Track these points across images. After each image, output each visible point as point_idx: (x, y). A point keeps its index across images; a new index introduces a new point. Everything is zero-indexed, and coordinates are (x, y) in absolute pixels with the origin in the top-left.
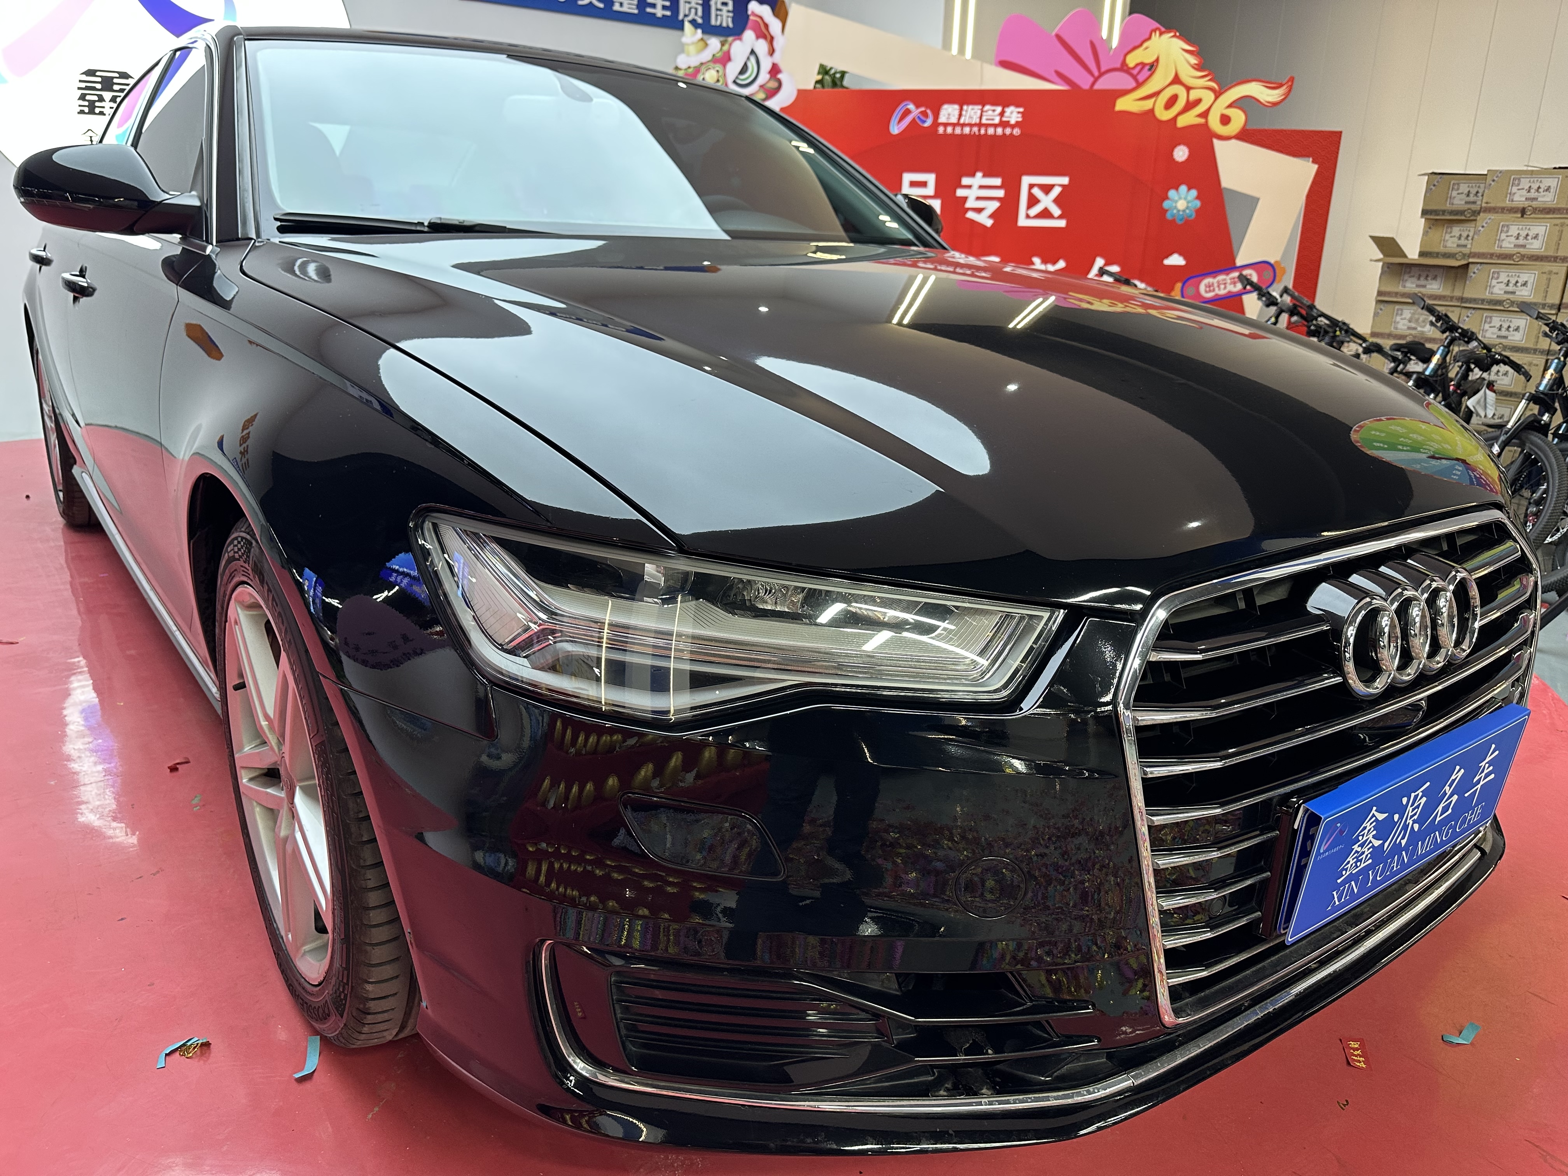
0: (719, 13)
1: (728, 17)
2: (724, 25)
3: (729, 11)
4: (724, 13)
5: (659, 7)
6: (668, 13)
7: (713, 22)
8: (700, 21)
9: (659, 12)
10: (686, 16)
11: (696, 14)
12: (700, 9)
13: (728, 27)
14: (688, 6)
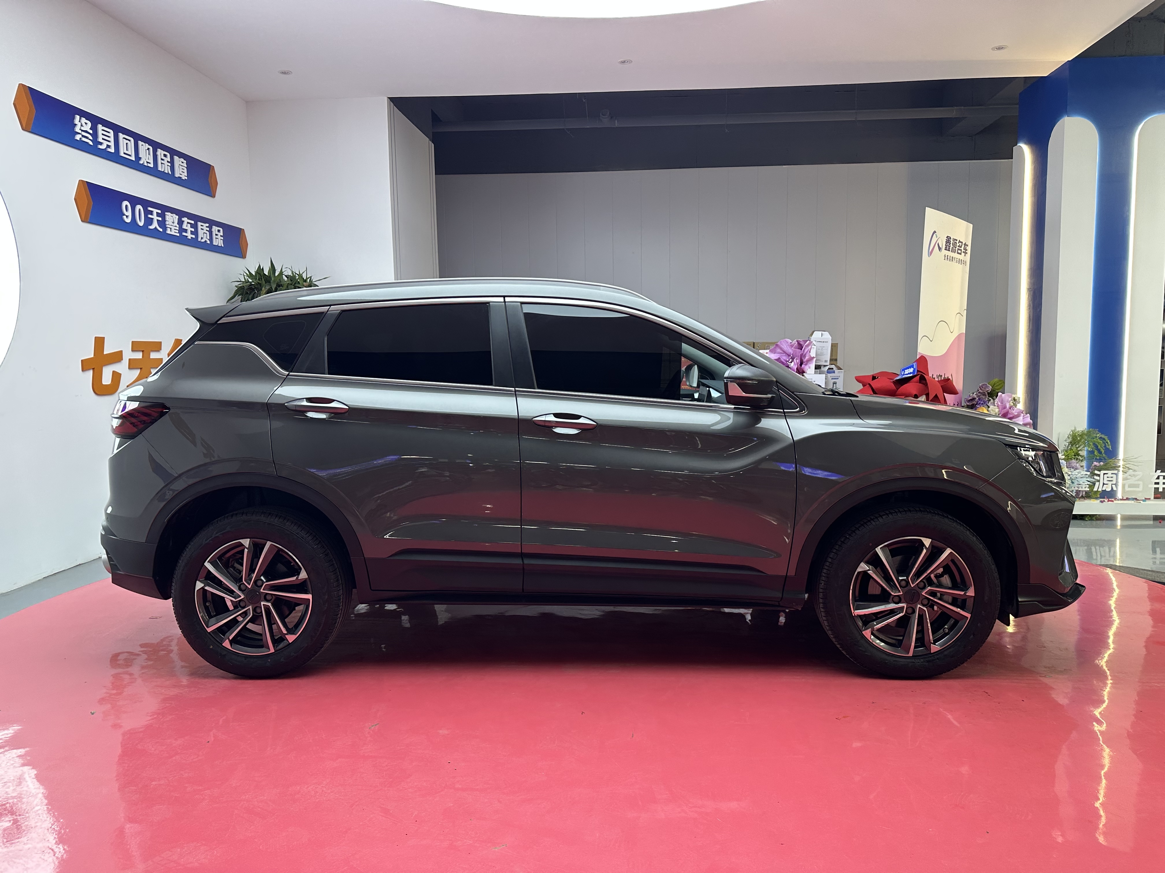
0: (217, 237)
1: (221, 239)
2: (220, 245)
3: (221, 236)
4: (219, 237)
5: (189, 232)
6: (194, 236)
7: (214, 243)
8: (208, 242)
9: (190, 236)
10: (202, 238)
11: (206, 238)
12: (208, 233)
13: (221, 246)
14: (203, 231)
